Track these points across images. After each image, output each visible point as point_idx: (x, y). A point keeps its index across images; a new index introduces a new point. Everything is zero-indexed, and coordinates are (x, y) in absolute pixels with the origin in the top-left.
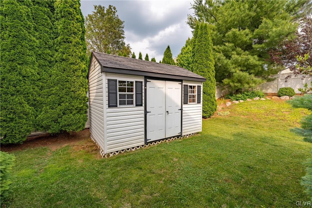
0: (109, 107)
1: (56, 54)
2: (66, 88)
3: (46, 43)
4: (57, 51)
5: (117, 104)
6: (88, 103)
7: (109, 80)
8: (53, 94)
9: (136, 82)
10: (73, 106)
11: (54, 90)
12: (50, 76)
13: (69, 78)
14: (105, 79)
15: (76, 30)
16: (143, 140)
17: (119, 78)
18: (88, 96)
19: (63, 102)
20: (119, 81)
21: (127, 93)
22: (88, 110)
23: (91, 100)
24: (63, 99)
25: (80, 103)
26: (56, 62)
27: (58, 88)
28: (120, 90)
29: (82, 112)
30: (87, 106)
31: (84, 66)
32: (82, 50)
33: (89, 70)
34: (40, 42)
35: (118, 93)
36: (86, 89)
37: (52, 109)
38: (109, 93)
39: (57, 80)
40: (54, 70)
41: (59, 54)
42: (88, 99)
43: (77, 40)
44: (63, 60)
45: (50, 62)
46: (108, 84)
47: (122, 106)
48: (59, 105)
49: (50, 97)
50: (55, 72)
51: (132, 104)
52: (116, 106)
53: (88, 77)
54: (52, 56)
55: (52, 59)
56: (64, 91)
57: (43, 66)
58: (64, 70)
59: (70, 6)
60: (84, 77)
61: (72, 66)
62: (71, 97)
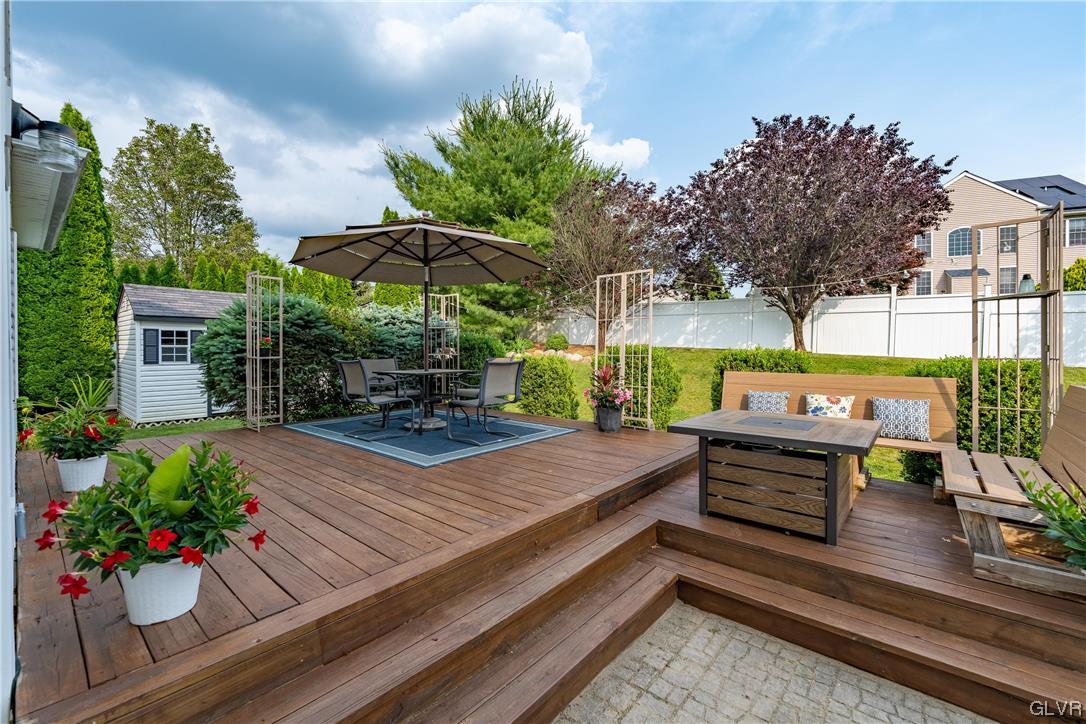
0: (145, 363)
1: (55, 283)
2: (72, 336)
3: (36, 268)
4: (55, 277)
5: (157, 359)
6: (115, 361)
7: (145, 330)
8: (47, 346)
9: (192, 331)
10: (85, 365)
11: (50, 340)
12: (43, 318)
13: (78, 320)
14: (139, 329)
15: (94, 245)
16: (206, 410)
17: (162, 327)
18: (114, 348)
19: (66, 358)
20: (162, 332)
21: (175, 346)
22: (115, 373)
23: (121, 356)
24: (66, 354)
25: (99, 361)
26: (54, 295)
27: (56, 337)
28: (164, 342)
29: (101, 374)
30: (113, 366)
31: (108, 301)
32: (106, 275)
33: (118, 306)
34: (26, 267)
35: (161, 346)
36: (111, 337)
37: (46, 369)
38: (145, 346)
39: (56, 325)
40: (50, 308)
41: (60, 283)
42: (114, 354)
43: (96, 260)
44: (68, 292)
45: (42, 296)
46: (144, 334)
47: (165, 363)
48: (58, 362)
49: (43, 351)
50: (51, 311)
51: (186, 360)
52: (157, 363)
53: (115, 317)
54: (46, 287)
55: (47, 291)
56: (68, 342)
57: (30, 302)
58: (70, 309)
59: (84, 210)
60: (107, 318)
61: (84, 302)
62: (82, 351)
